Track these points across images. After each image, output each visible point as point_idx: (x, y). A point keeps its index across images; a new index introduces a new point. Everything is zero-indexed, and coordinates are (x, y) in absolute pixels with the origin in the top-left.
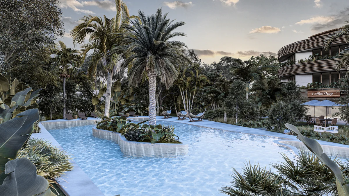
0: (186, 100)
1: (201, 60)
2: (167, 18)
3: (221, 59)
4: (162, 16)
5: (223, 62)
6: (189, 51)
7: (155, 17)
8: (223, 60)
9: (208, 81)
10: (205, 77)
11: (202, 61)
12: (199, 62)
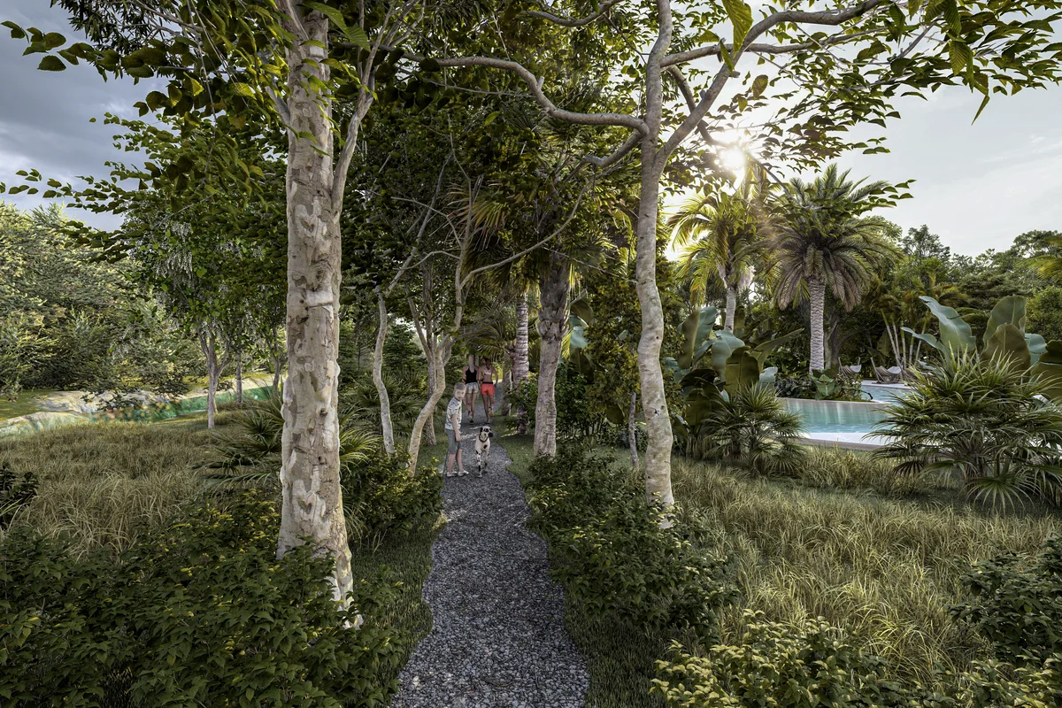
0: (901, 345)
1: (948, 248)
2: (846, 181)
3: (1015, 241)
4: (839, 175)
5: (1023, 247)
6: (914, 230)
7: (823, 182)
8: (1023, 243)
9: (964, 295)
10: (953, 289)
11: (951, 252)
12: (941, 254)
